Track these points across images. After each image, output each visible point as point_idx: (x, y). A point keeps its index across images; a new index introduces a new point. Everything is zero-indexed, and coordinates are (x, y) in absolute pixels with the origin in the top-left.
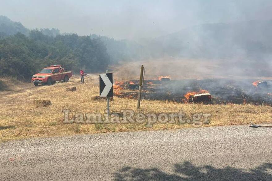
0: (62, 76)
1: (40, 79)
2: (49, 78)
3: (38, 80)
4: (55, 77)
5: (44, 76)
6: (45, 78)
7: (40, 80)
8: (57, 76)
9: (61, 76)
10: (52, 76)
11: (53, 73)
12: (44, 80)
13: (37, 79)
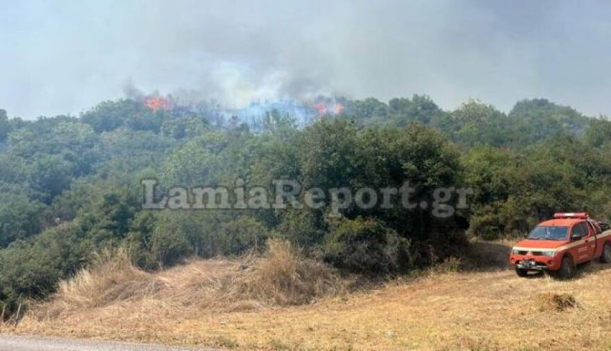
0: (596, 244)
1: (538, 258)
2: (565, 255)
3: (533, 263)
4: (580, 250)
5: (551, 250)
6: (553, 256)
7: (538, 263)
8: (585, 249)
9: (593, 246)
10: (572, 248)
11: (573, 239)
12: (549, 262)
13: (531, 260)
